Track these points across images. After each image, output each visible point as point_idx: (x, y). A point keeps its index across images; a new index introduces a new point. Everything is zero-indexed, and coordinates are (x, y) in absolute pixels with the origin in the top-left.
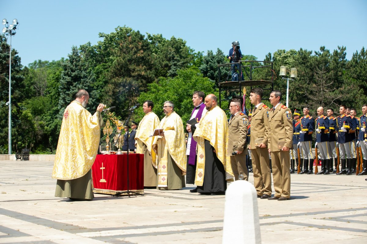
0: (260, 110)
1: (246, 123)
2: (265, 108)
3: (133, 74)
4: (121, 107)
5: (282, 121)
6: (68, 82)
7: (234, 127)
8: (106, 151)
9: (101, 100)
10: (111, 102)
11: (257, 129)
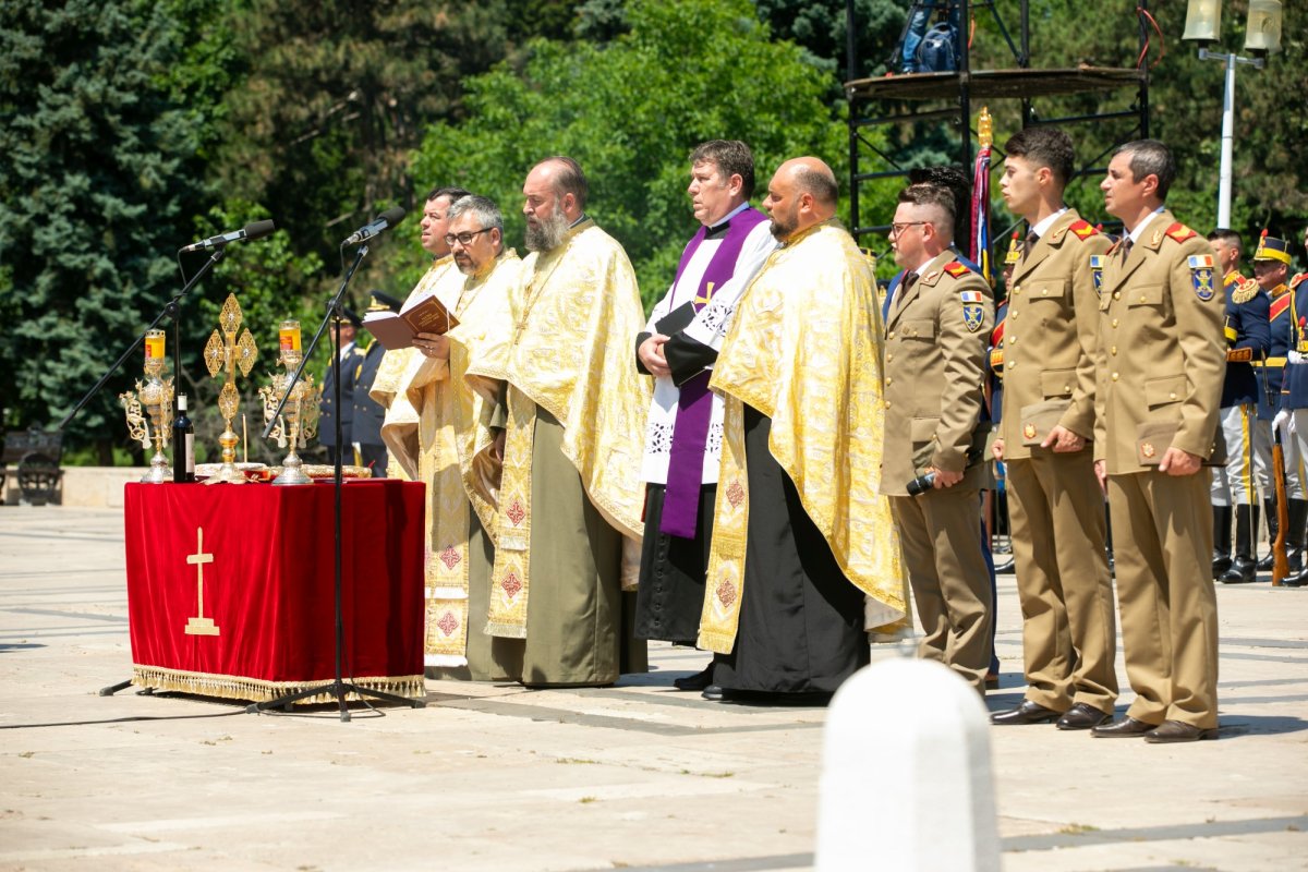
0: (1057, 246)
1: (978, 318)
2: (1082, 238)
3: (385, 24)
4: (319, 206)
5: (1166, 308)
6: (26, 64)
7: (916, 338)
9: (212, 164)
10: (264, 179)
11: (1038, 351)
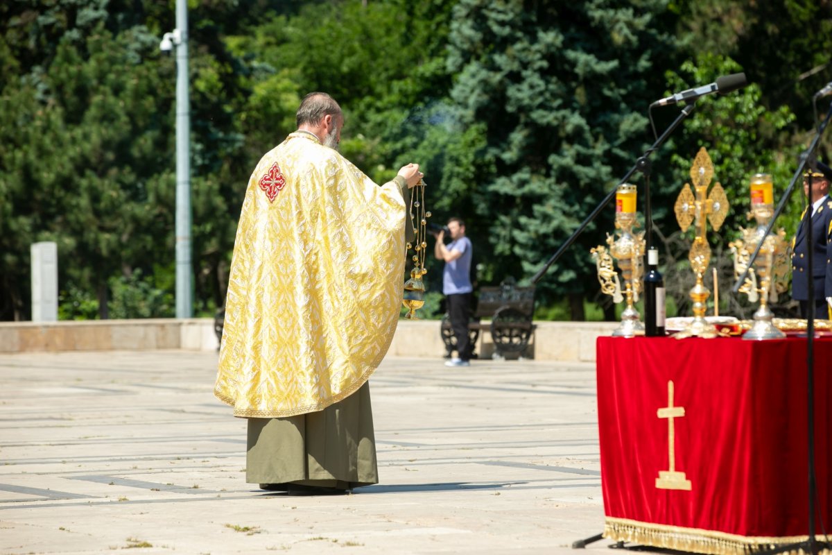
4: (791, 59)
8: (689, 319)
9: (684, 19)
10: (735, 32)
